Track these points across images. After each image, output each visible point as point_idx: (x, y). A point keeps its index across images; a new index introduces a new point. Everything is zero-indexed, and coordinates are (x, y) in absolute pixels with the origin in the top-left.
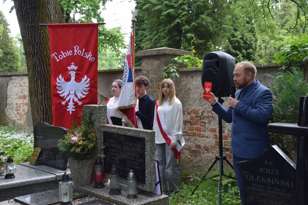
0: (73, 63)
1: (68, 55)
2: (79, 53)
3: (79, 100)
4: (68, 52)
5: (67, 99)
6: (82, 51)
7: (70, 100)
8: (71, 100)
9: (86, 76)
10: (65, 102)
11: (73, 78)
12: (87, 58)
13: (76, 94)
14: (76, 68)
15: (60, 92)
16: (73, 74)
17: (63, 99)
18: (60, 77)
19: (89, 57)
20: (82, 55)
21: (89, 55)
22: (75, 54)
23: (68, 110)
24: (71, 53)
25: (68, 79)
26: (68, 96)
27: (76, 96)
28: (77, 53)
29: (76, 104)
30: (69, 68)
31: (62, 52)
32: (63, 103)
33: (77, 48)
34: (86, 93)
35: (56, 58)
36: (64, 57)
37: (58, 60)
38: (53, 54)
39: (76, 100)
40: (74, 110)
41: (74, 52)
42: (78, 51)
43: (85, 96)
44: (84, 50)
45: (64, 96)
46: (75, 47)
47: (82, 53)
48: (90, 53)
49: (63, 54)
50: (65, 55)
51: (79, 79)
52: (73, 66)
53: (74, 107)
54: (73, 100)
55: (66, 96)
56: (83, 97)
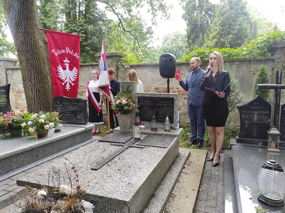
0: (66, 58)
1: (63, 52)
2: (70, 52)
3: (72, 82)
4: (62, 50)
5: (65, 82)
6: (71, 51)
7: (67, 82)
8: (68, 82)
9: (75, 67)
10: (64, 83)
11: (68, 68)
12: (75, 56)
13: (70, 78)
14: (69, 62)
15: (60, 77)
16: (67, 65)
17: (62, 81)
18: (60, 66)
19: (76, 56)
20: (72, 54)
21: (76, 55)
22: (67, 53)
23: (66, 88)
24: (64, 52)
25: (64, 69)
26: (66, 79)
27: (70, 79)
28: (68, 52)
29: (70, 85)
30: (64, 61)
31: (57, 50)
32: (63, 84)
33: (68, 49)
34: (75, 78)
35: (55, 53)
36: (60, 53)
37: (56, 55)
38: (53, 50)
39: (70, 82)
40: (70, 88)
41: (66, 51)
42: (68, 51)
43: (75, 80)
44: (72, 50)
45: (63, 80)
46: (67, 48)
47: (71, 52)
48: (76, 53)
49: (59, 51)
50: (60, 52)
51: (71, 69)
52: (66, 60)
53: (70, 87)
54: (69, 82)
55: (64, 79)
56: (74, 80)
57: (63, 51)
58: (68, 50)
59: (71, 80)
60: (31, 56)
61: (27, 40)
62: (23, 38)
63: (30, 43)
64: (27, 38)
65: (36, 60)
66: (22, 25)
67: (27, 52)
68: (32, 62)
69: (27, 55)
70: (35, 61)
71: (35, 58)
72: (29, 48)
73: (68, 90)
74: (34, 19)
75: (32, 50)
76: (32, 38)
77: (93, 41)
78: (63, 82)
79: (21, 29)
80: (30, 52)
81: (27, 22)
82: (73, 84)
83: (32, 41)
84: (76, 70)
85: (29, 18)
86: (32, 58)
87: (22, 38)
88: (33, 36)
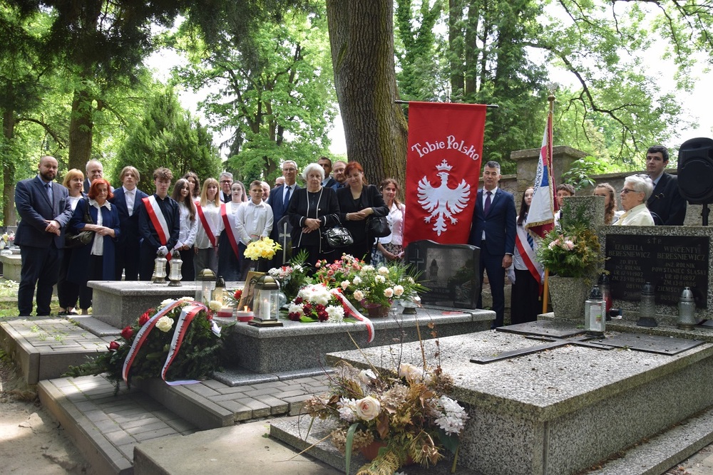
0: (444, 161)
1: (438, 148)
2: (456, 146)
3: (453, 216)
4: (437, 144)
5: (434, 214)
6: (460, 143)
7: (438, 214)
8: (441, 214)
9: (464, 181)
10: (431, 217)
11: (444, 182)
12: (467, 154)
13: (449, 206)
14: (450, 168)
15: (423, 203)
16: (444, 177)
17: (427, 213)
18: (425, 179)
19: (471, 153)
20: (460, 150)
21: (470, 151)
22: (449, 147)
23: (434, 229)
24: (442, 146)
25: (436, 184)
26: (435, 208)
27: (448, 209)
28: (452, 146)
29: (447, 221)
30: (438, 167)
31: (427, 143)
32: (428, 219)
33: (452, 138)
34: (463, 206)
35: (419, 151)
36: (431, 150)
37: (421, 155)
38: (415, 146)
39: (448, 215)
40: (445, 230)
41: (447, 145)
42: (453, 143)
43: (461, 210)
44: (463, 142)
45: (430, 209)
46: (449, 138)
47: (459, 147)
48: (472, 147)
49: (430, 146)
50: (432, 147)
51: (452, 184)
52: (445, 165)
53: (445, 225)
54: (444, 214)
55: (432, 208)
56: (459, 211)
57: (440, 145)
58: (451, 142)
59: (450, 211)
60: (373, 159)
61: (368, 128)
62: (362, 124)
63: (374, 132)
64: (369, 124)
65: (381, 168)
66: (362, 98)
67: (366, 151)
68: (373, 173)
69: (366, 158)
70: (378, 171)
71: (379, 164)
72: (370, 144)
73: (439, 234)
74: (385, 84)
75: (376, 147)
76: (379, 123)
77: (510, 136)
78: (429, 214)
79: (361, 106)
80: (371, 152)
81: (373, 91)
82: (454, 220)
83: (378, 128)
84: (465, 187)
85: (377, 83)
86: (374, 164)
87: (360, 123)
88: (380, 118)
